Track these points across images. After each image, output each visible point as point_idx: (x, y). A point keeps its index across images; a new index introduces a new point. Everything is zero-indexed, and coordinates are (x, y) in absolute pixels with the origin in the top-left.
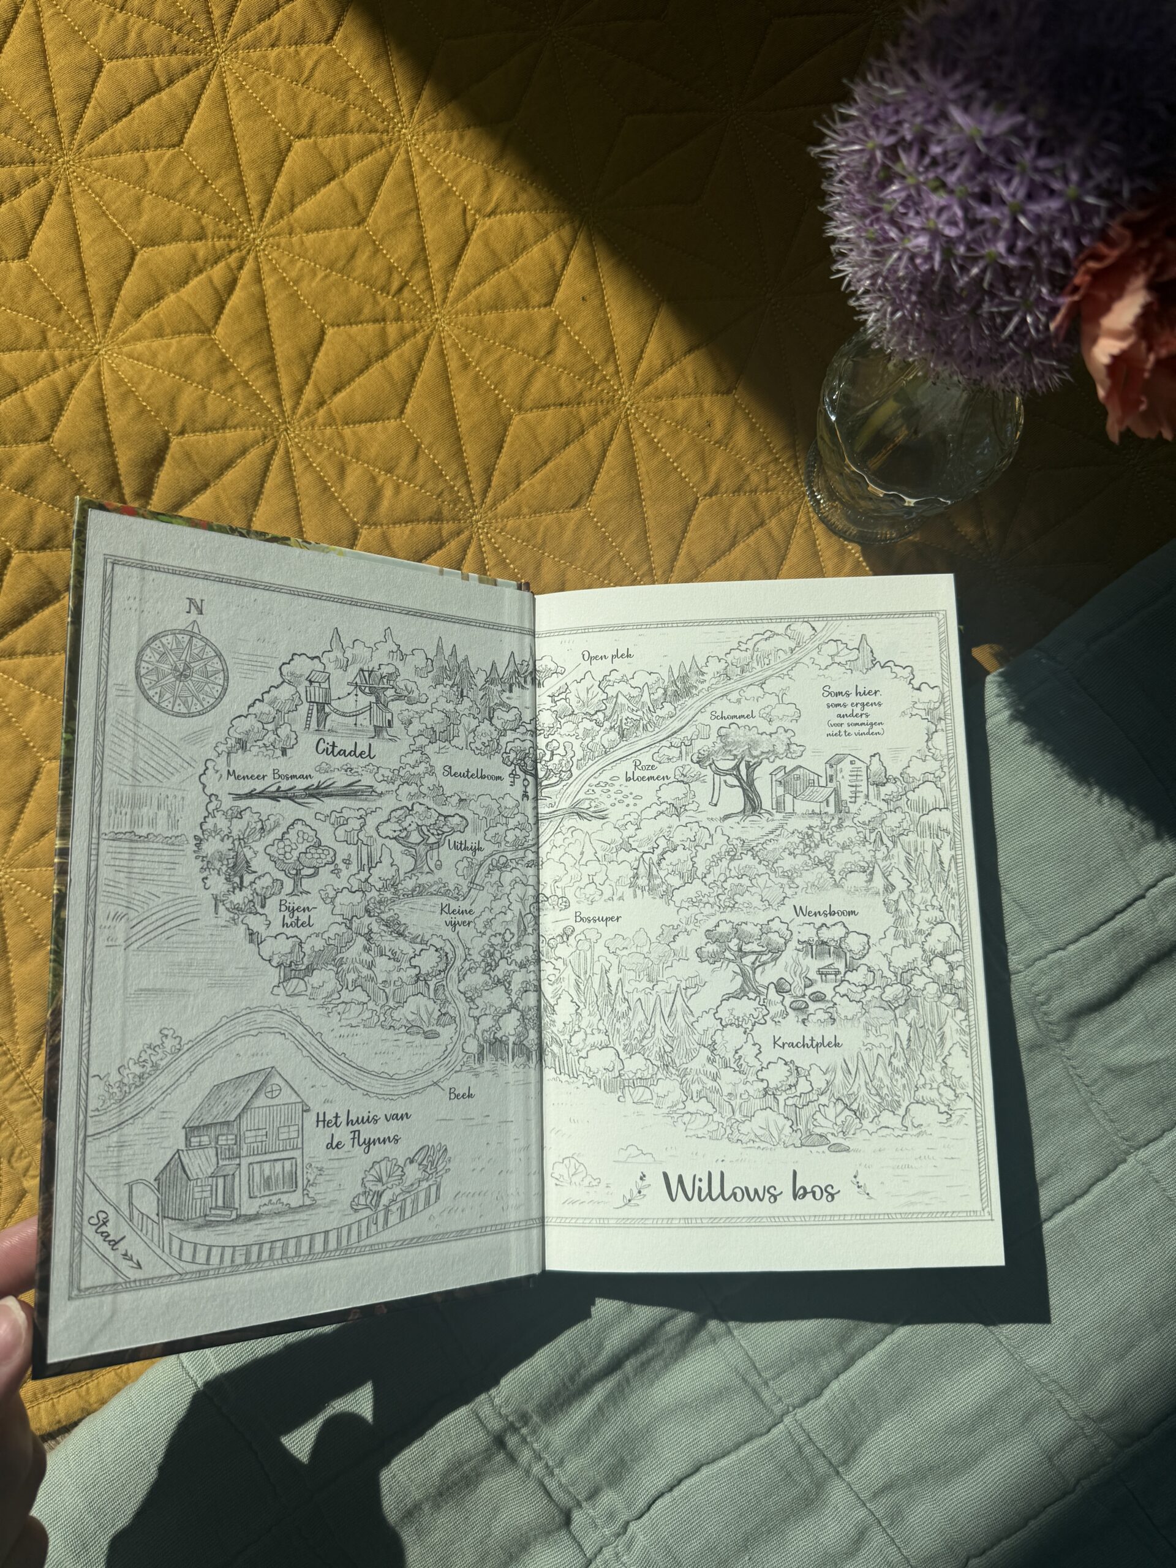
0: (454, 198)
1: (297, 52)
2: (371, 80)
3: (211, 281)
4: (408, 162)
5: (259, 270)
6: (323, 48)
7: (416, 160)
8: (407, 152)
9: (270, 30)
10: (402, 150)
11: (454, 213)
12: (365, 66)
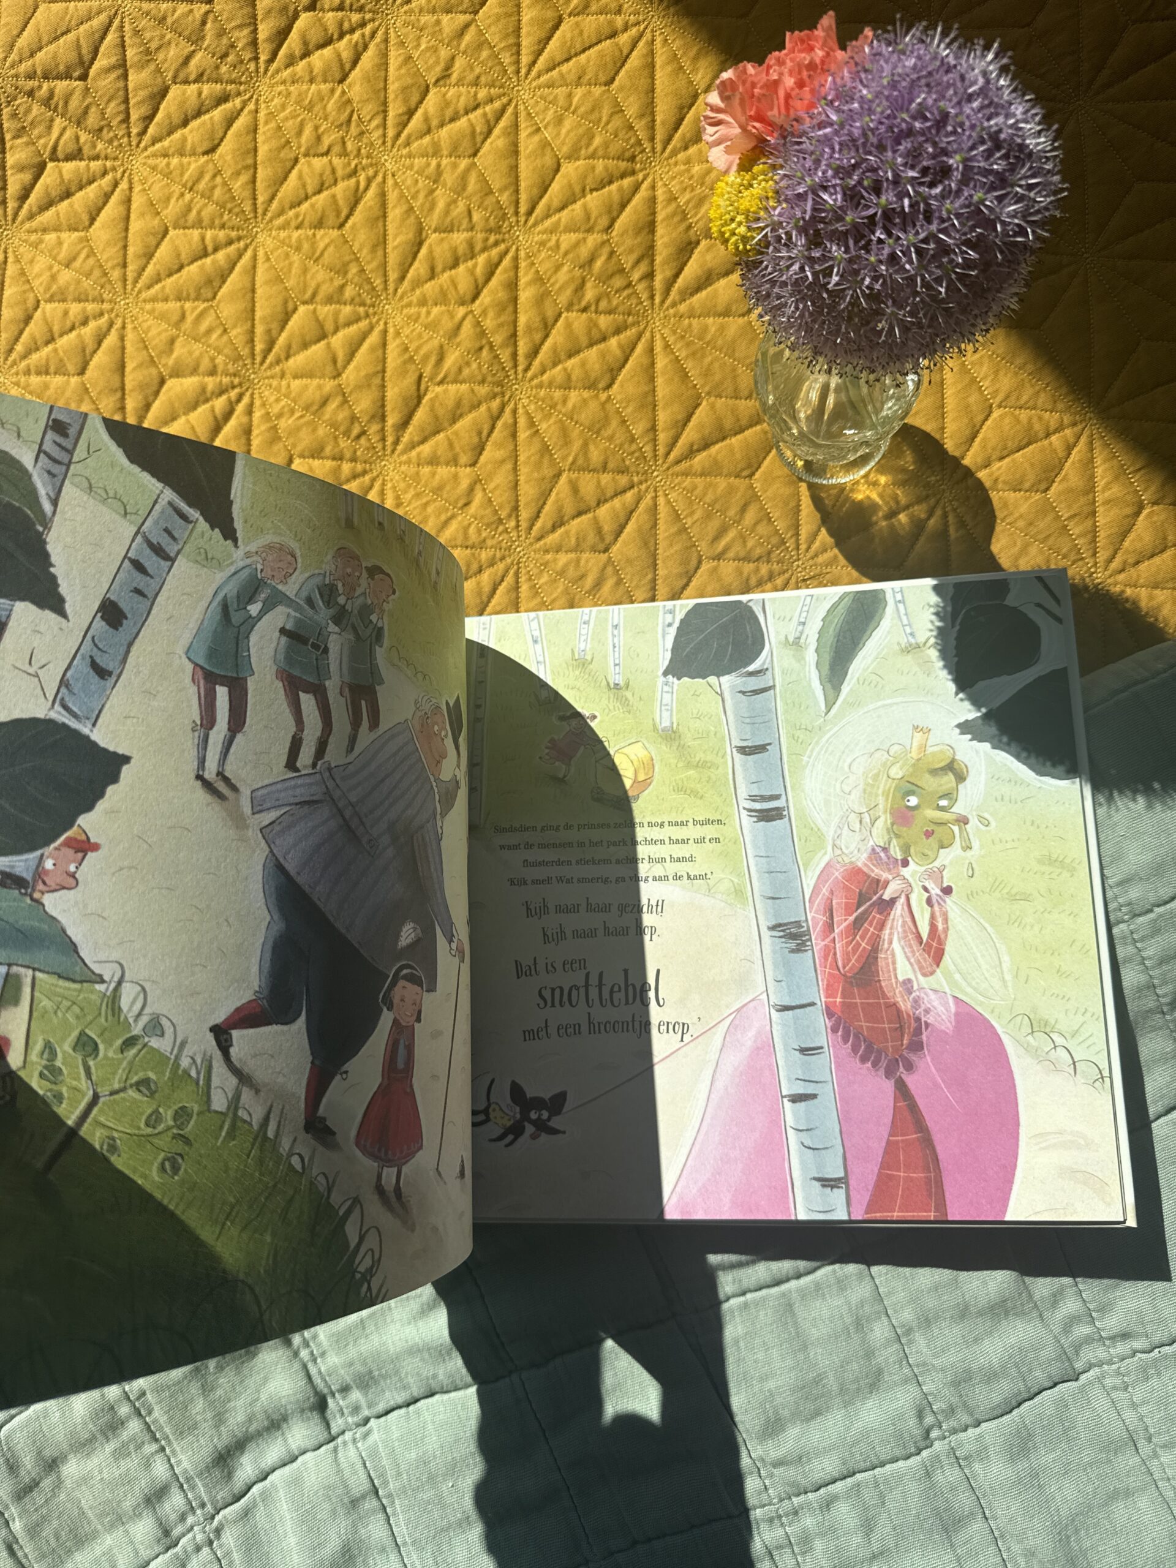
0: (413, 367)
1: (314, 235)
2: (369, 263)
3: (213, 410)
4: (385, 332)
5: (251, 405)
6: (335, 233)
7: (391, 330)
8: (386, 324)
9: (297, 216)
10: (382, 323)
11: (411, 378)
12: (365, 251)
